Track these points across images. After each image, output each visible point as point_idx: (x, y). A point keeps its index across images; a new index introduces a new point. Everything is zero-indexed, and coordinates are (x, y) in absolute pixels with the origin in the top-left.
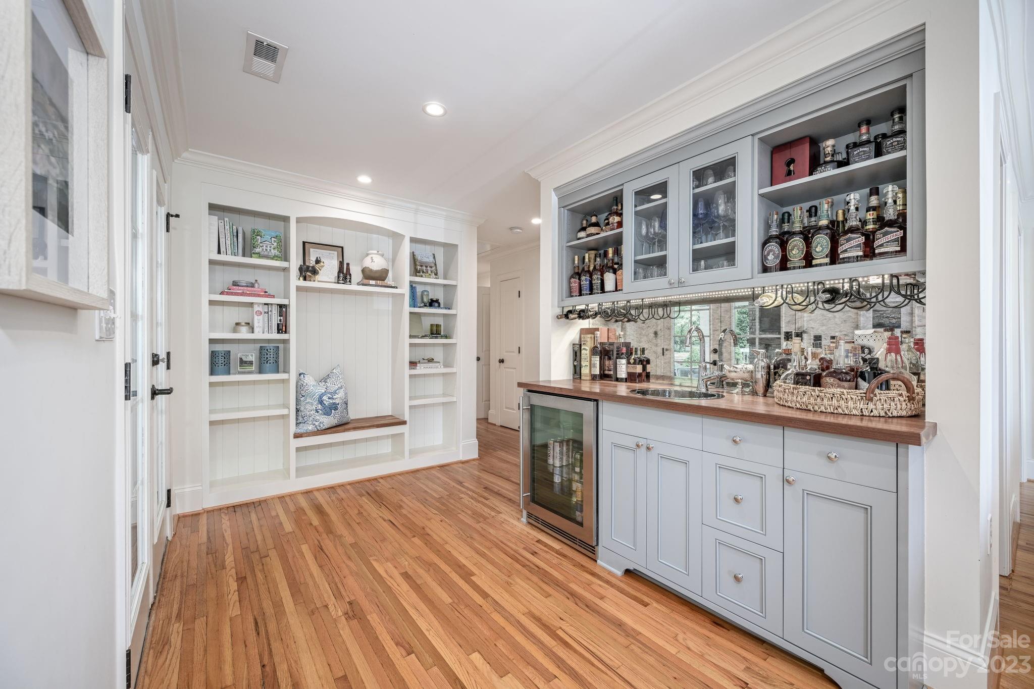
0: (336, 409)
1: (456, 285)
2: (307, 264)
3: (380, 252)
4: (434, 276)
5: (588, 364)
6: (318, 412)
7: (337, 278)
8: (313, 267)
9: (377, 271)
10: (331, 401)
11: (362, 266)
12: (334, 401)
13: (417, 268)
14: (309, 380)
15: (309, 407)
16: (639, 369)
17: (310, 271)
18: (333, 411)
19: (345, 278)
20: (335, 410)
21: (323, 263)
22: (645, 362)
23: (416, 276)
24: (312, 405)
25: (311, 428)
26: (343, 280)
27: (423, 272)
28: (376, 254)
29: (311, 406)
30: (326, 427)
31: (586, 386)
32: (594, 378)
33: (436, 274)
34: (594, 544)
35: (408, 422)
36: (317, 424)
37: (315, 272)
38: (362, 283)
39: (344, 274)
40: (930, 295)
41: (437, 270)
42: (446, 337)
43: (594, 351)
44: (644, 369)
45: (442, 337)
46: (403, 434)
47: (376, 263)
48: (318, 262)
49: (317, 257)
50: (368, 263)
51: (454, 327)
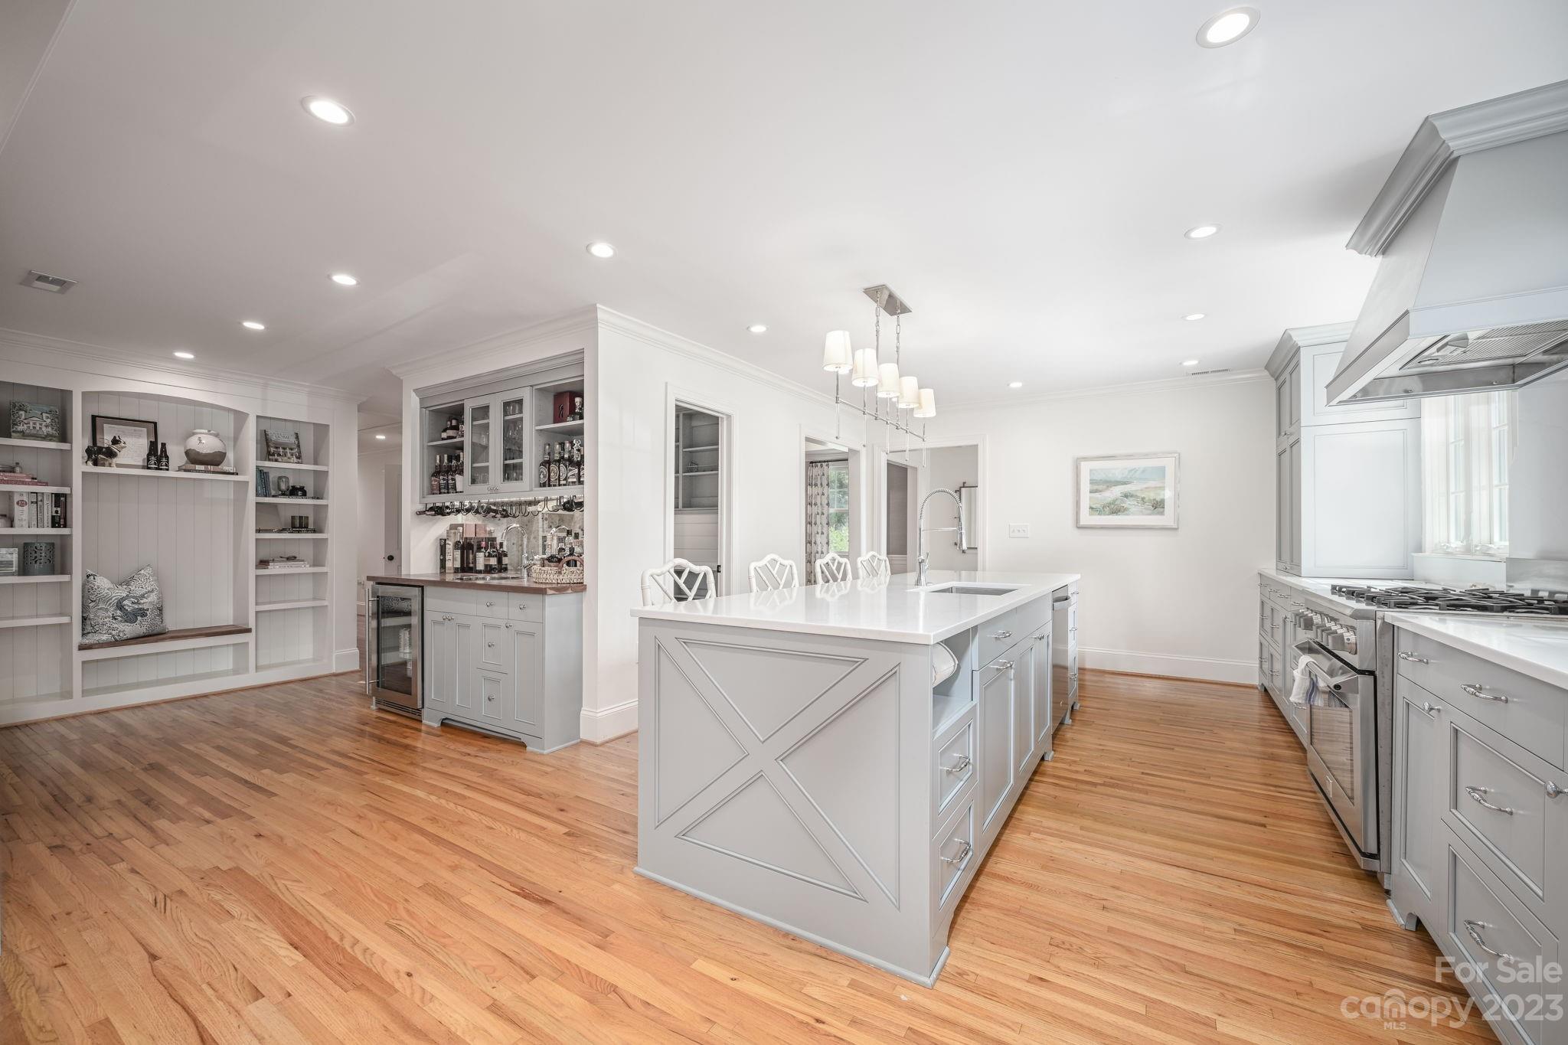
0: (144, 615)
1: (328, 472)
2: (99, 444)
3: (212, 432)
4: (296, 460)
5: (451, 557)
6: (116, 619)
7: (146, 460)
8: (108, 448)
9: (206, 455)
10: (136, 607)
11: (185, 447)
12: (140, 606)
13: (269, 448)
14: (102, 583)
15: (101, 613)
16: (493, 561)
17: (103, 454)
18: (139, 618)
19: (159, 461)
20: (142, 617)
21: (125, 443)
22: (500, 556)
23: (269, 460)
24: (107, 610)
25: (105, 638)
26: (155, 464)
27: (279, 455)
28: (206, 434)
29: (103, 615)
30: (129, 636)
31: (450, 577)
32: (456, 570)
33: (299, 457)
34: (419, 706)
35: (254, 630)
36: (114, 632)
37: (111, 454)
38: (184, 467)
39: (157, 456)
40: (585, 508)
41: (300, 453)
42: (314, 531)
43: (457, 545)
44: (500, 561)
45: (307, 532)
46: (247, 644)
47: (206, 443)
48: (115, 441)
49: (115, 437)
50: (193, 443)
51: (326, 517)
